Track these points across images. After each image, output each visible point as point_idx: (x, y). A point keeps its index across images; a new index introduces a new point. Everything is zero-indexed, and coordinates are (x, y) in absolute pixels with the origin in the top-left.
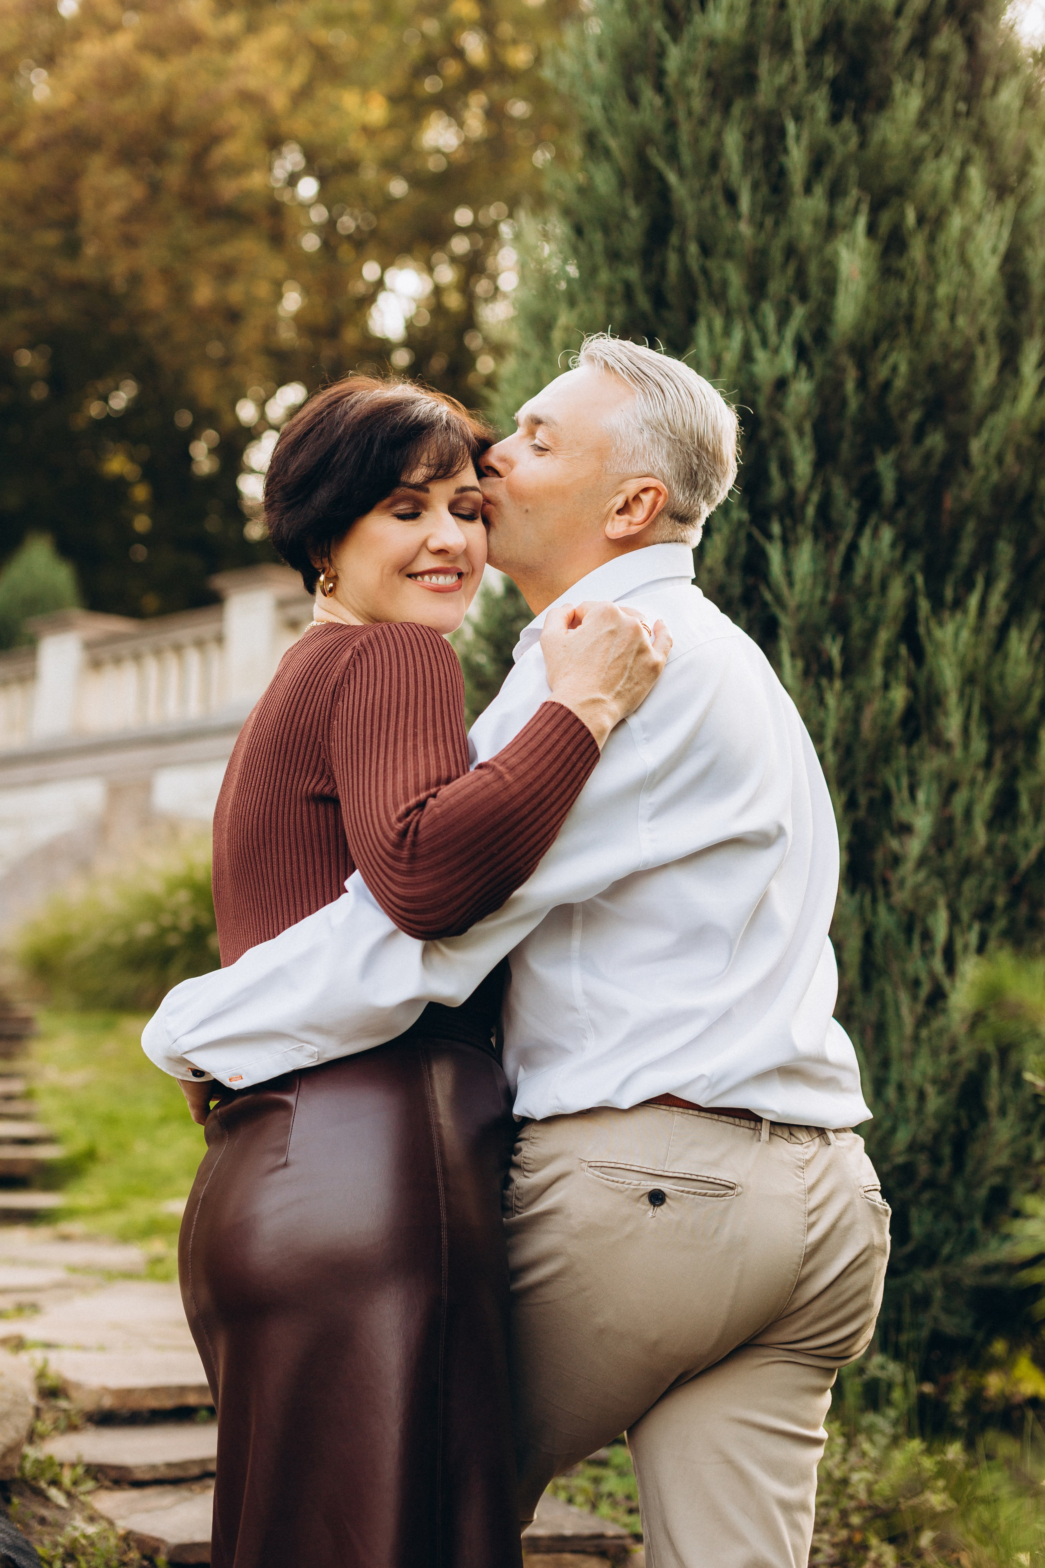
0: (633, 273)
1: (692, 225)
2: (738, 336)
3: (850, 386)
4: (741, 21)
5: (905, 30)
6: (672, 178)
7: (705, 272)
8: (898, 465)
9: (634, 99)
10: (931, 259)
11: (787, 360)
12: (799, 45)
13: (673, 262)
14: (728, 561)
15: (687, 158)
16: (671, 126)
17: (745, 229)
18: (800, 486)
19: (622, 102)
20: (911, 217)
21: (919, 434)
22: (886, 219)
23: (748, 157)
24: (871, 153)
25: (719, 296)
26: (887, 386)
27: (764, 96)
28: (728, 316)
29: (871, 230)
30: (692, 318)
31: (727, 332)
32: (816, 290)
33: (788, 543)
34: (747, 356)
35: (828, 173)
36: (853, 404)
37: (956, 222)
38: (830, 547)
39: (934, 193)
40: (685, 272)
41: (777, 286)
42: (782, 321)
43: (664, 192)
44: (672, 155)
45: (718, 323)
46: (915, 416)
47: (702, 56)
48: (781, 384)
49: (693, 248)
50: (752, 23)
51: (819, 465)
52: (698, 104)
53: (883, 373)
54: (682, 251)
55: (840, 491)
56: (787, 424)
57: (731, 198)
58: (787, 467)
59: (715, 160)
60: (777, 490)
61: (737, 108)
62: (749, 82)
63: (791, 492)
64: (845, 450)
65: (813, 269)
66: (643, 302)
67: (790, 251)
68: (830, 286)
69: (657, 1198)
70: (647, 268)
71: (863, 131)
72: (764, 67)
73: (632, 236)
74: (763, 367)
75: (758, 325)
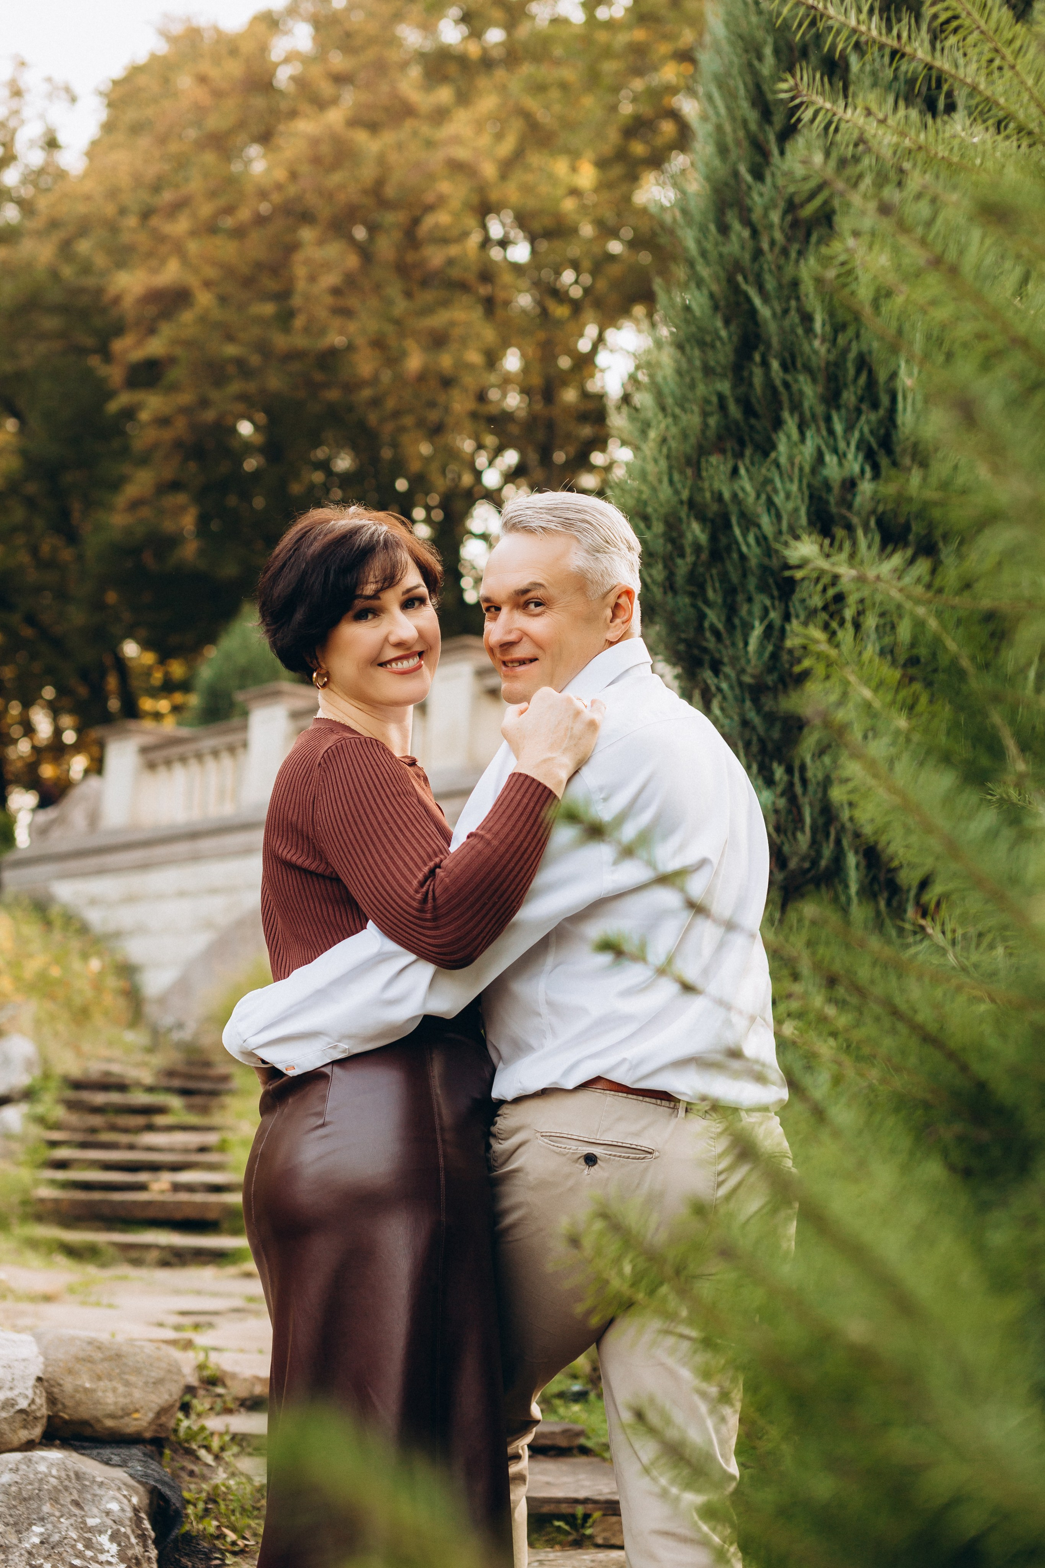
0: (725, 386)
1: (775, 341)
6: (757, 301)
7: (787, 385)
9: (724, 229)
11: (854, 463)
13: (758, 376)
15: (770, 284)
16: (758, 253)
17: (819, 346)
19: (714, 234)
25: (796, 407)
31: (802, 439)
32: (885, 400)
34: (820, 459)
40: (769, 384)
41: (849, 397)
42: (852, 429)
43: (753, 312)
44: (758, 281)
45: (797, 434)
48: (850, 485)
49: (775, 365)
52: (779, 235)
54: (767, 366)
56: (855, 519)
57: (807, 320)
59: (794, 288)
66: (734, 410)
67: (862, 363)
69: (590, 1160)
70: (736, 379)
73: (724, 355)
74: (833, 470)
75: (831, 432)
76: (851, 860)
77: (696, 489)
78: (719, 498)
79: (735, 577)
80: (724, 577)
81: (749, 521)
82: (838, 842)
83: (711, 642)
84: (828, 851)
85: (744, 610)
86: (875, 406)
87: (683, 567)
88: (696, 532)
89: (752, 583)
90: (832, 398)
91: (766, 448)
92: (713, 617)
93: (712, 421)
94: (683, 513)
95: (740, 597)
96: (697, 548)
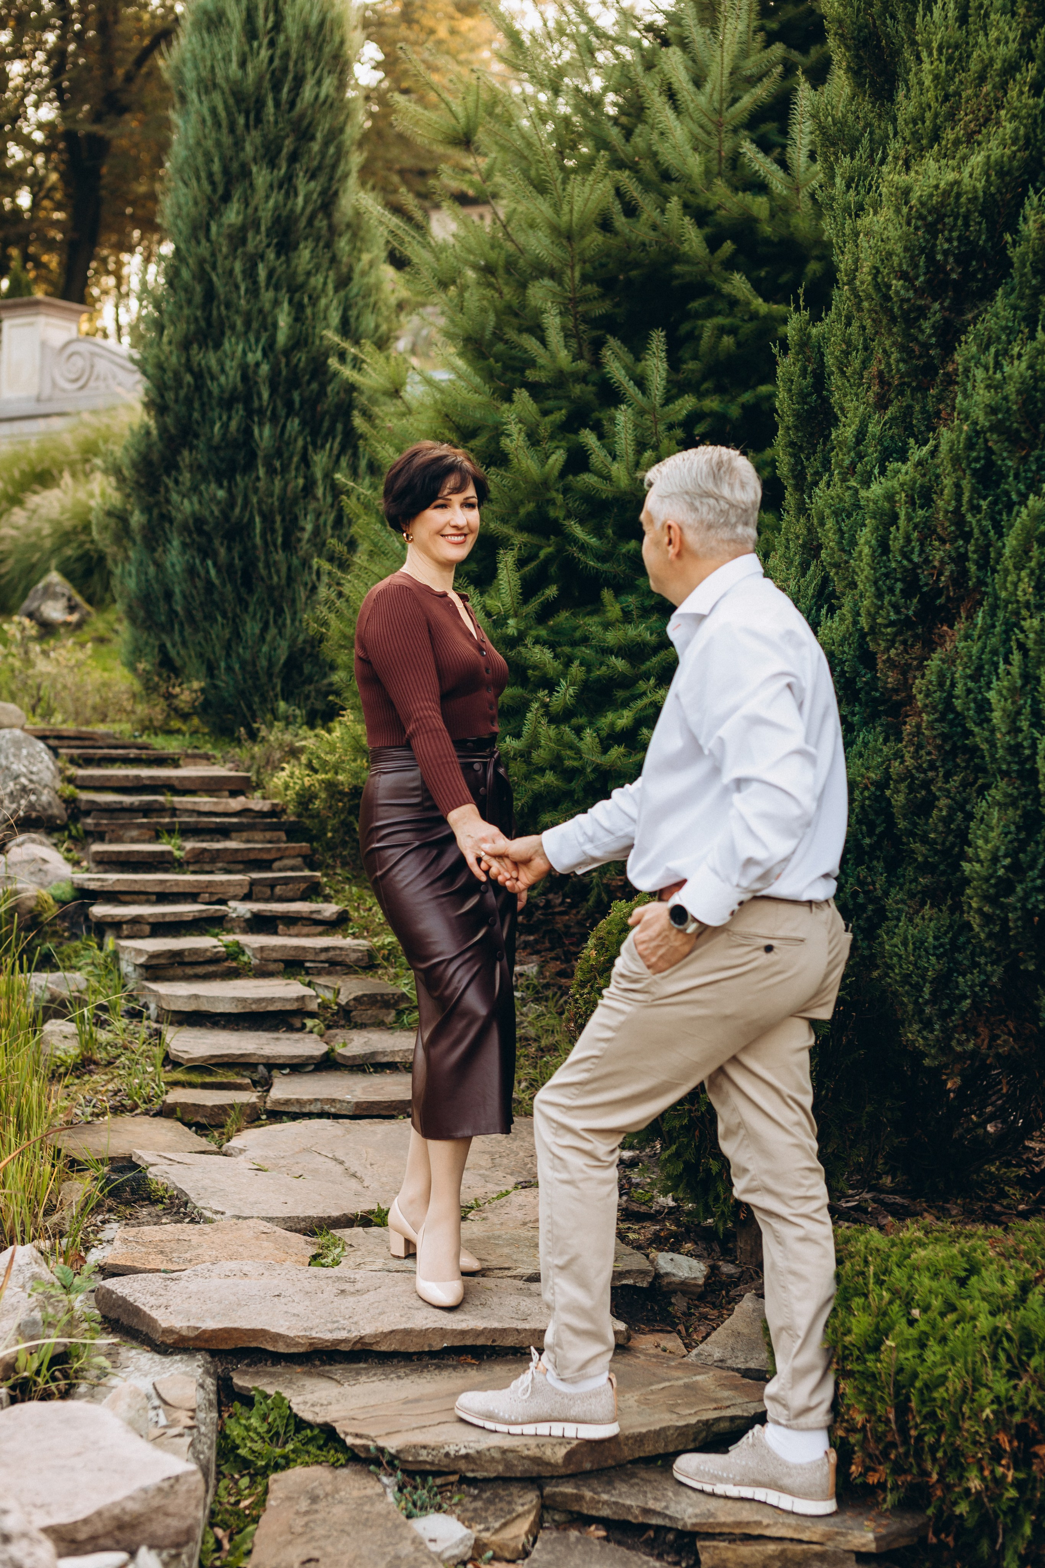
0: (199, 313)
1: (222, 297)
2: (240, 348)
3: (283, 365)
4: (241, 217)
5: (303, 222)
6: (215, 278)
7: (228, 318)
8: (301, 395)
9: (198, 243)
10: (314, 314)
11: (259, 354)
12: (263, 229)
13: (215, 313)
14: (238, 430)
15: (220, 271)
16: (214, 256)
17: (243, 302)
18: (265, 403)
19: (193, 243)
20: (306, 300)
21: (309, 383)
22: (297, 296)
23: (244, 272)
24: (291, 270)
25: (233, 327)
26: (297, 366)
27: (250, 247)
28: (238, 338)
29: (290, 302)
30: (223, 334)
31: (237, 344)
32: (270, 327)
33: (261, 425)
34: (244, 353)
35: (274, 280)
36: (284, 373)
37: (323, 302)
38: (276, 426)
39: (315, 288)
40: (220, 315)
41: (255, 325)
42: (257, 340)
43: (210, 281)
44: (214, 268)
45: (233, 340)
46: (307, 377)
47: (225, 230)
48: (258, 365)
49: (222, 308)
50: (245, 218)
51: (271, 396)
52: (224, 250)
53: (295, 361)
54: (218, 308)
55: (279, 404)
56: (259, 380)
57: (237, 287)
58: (260, 397)
59: (231, 271)
60: (256, 404)
61: (240, 251)
62: (244, 242)
63: (261, 406)
64: (281, 389)
65: (269, 320)
66: (203, 324)
67: (260, 311)
68: (275, 325)
70: (204, 310)
71: (288, 261)
72: (250, 235)
73: (198, 298)
74: (251, 358)
75: (248, 340)
76: (257, 519)
77: (188, 360)
78: (199, 364)
79: (205, 399)
80: (201, 398)
81: (213, 378)
82: (251, 513)
83: (195, 427)
84: (247, 515)
85: (210, 414)
86: (266, 330)
87: (182, 393)
88: (188, 378)
89: (214, 402)
90: (248, 324)
91: (218, 346)
92: (196, 415)
93: (192, 327)
94: (182, 369)
95: (207, 408)
96: (189, 385)
